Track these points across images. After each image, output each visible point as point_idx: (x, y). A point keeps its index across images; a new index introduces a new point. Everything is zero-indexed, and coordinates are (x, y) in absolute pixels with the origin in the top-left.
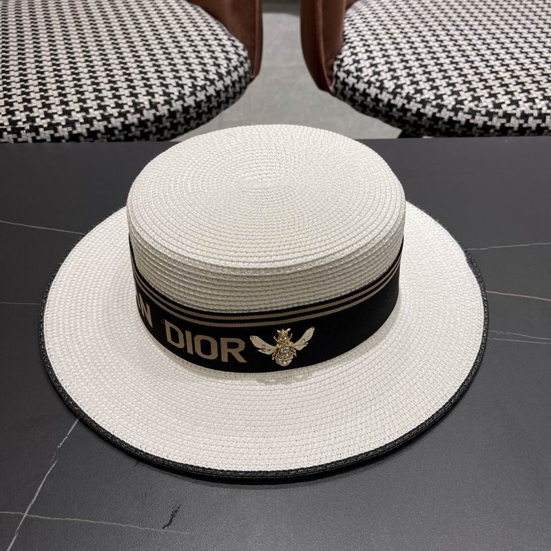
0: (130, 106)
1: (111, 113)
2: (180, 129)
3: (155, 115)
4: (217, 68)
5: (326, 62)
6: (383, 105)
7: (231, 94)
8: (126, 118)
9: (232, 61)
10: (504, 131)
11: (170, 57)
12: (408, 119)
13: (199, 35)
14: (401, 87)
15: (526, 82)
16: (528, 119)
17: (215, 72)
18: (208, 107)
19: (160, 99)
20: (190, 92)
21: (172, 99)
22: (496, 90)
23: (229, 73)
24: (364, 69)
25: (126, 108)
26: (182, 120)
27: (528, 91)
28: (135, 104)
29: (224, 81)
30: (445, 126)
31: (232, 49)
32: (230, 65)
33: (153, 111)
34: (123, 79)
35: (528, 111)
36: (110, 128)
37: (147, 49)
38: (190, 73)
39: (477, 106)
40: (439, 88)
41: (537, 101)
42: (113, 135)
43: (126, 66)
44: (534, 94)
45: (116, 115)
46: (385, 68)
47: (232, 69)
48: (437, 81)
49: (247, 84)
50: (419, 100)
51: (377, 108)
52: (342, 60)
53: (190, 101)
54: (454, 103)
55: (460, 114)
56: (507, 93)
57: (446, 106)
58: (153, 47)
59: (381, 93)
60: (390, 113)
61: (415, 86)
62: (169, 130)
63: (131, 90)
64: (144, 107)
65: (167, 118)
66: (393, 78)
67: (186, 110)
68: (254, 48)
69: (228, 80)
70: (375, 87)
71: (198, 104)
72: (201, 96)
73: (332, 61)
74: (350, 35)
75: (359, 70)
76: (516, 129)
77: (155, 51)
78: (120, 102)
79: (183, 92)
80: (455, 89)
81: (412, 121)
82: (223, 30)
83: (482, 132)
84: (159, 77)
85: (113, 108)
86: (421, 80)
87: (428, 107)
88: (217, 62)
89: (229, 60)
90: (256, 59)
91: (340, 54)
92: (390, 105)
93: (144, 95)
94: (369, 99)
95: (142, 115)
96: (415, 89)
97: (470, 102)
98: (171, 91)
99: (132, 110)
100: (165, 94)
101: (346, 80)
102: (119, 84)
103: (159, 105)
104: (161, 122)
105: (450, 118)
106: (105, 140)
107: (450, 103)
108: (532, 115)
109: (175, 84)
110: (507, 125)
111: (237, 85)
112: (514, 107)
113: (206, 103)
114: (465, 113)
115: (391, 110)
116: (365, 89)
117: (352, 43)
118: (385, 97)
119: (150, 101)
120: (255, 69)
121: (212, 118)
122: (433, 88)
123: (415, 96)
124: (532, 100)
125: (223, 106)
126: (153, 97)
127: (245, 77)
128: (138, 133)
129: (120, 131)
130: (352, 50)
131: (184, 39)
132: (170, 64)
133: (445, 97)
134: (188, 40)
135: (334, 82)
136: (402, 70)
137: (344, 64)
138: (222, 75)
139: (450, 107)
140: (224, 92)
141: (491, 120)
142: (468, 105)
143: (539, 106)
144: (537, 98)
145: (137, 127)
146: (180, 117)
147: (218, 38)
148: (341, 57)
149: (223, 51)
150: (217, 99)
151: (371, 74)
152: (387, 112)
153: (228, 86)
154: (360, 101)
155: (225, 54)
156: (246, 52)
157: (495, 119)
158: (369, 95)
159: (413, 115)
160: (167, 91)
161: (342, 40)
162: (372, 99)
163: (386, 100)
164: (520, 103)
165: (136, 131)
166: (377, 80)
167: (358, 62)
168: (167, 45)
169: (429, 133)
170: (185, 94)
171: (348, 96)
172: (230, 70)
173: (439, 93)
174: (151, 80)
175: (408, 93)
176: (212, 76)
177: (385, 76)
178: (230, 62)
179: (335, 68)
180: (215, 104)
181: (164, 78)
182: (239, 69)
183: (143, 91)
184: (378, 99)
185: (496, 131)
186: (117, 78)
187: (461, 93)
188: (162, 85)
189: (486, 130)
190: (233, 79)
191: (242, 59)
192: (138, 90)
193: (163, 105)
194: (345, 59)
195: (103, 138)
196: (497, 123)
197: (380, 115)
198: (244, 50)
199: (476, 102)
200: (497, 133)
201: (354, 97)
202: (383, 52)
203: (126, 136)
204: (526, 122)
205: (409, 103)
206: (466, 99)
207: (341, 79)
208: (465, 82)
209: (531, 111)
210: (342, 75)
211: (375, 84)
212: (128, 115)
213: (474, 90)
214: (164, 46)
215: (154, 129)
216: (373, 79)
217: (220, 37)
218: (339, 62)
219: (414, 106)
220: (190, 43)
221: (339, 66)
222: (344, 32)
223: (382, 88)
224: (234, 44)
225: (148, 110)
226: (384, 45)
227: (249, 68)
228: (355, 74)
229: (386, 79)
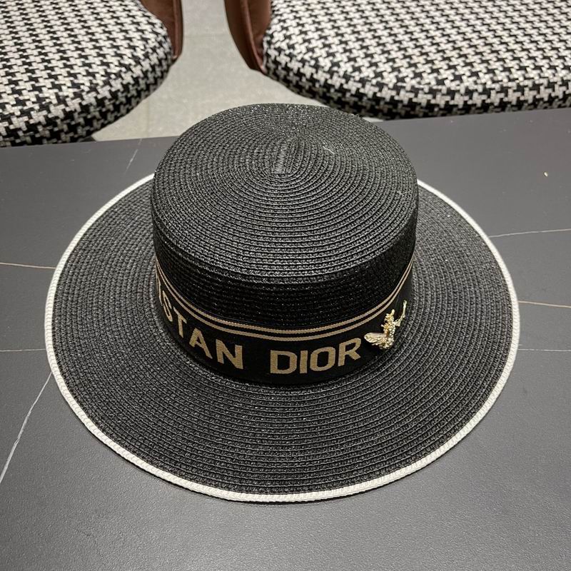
0: (33, 103)
1: (11, 112)
2: (95, 124)
3: (64, 110)
4: (132, 51)
5: (254, 39)
6: (320, 86)
7: (151, 80)
8: (30, 117)
9: (149, 42)
10: (448, 110)
11: (76, 40)
12: (347, 100)
13: (109, 11)
14: (337, 64)
15: (469, 54)
16: (472, 95)
17: (130, 56)
18: (126, 97)
19: (68, 92)
20: (104, 81)
21: (83, 91)
22: (438, 64)
23: (147, 56)
24: (296, 46)
25: (29, 105)
26: (97, 114)
27: (471, 64)
28: (39, 100)
29: (141, 65)
30: (387, 106)
31: (148, 28)
32: (147, 46)
33: (62, 106)
34: (22, 69)
35: (472, 87)
36: (13, 130)
37: (49, 32)
38: (101, 58)
39: (419, 83)
40: (379, 64)
41: (481, 74)
42: (18, 137)
43: (25, 54)
44: (478, 67)
45: (18, 113)
46: (319, 43)
47: (150, 51)
48: (375, 56)
49: (169, 66)
50: (357, 78)
51: (314, 89)
52: (272, 36)
53: (104, 92)
54: (395, 81)
55: (402, 92)
56: (450, 67)
57: (387, 85)
58: (56, 28)
59: (317, 72)
60: (328, 95)
61: (352, 63)
62: (83, 127)
63: (33, 83)
64: (51, 103)
65: (79, 114)
66: (329, 55)
67: (100, 102)
68: (173, 23)
69: (146, 65)
70: (310, 66)
71: (114, 95)
72: (117, 85)
73: (261, 36)
74: (279, 6)
75: (291, 47)
76: (461, 107)
77: (59, 34)
78: (21, 98)
79: (94, 82)
80: (396, 65)
81: (352, 103)
82: (136, 5)
83: (427, 111)
84: (66, 66)
85: (13, 106)
86: (359, 57)
87: (368, 86)
88: (132, 44)
89: (146, 40)
90: (177, 37)
91: (270, 29)
92: (327, 86)
93: (49, 89)
94: (304, 80)
95: (49, 112)
96: (353, 66)
97: (412, 79)
98: (81, 82)
99: (37, 107)
100: (75, 85)
101: (278, 59)
102: (19, 76)
103: (67, 99)
104: (73, 119)
105: (392, 97)
106: (9, 144)
107: (391, 81)
108: (476, 90)
109: (85, 73)
110: (452, 103)
111: (158, 69)
112: (458, 82)
113: (123, 93)
114: (407, 92)
115: (329, 91)
116: (299, 69)
117: (281, 15)
118: (321, 77)
119: (56, 94)
120: (177, 48)
121: (132, 108)
122: (372, 65)
123: (353, 75)
124: (475, 74)
125: (143, 94)
126: (60, 90)
127: (166, 59)
128: (47, 132)
129: (24, 132)
130: (282, 24)
131: (92, 18)
132: (77, 49)
133: (384, 74)
134: (96, 19)
135: (265, 61)
136: (337, 45)
137: (274, 41)
138: (140, 59)
139: (391, 85)
140: (143, 79)
141: (434, 97)
142: (409, 83)
143: (483, 81)
144: (480, 71)
145: (44, 126)
146: (94, 111)
147: (131, 14)
148: (270, 32)
149: (138, 30)
150: (135, 87)
151: (304, 51)
152: (324, 93)
153: (147, 71)
154: (294, 82)
155: (140, 33)
156: (165, 29)
157: (439, 96)
158: (304, 75)
159: (352, 95)
160: (76, 81)
161: (270, 12)
162: (307, 80)
163: (322, 80)
164: (464, 78)
165: (44, 130)
166: (311, 58)
167: (289, 37)
168: (73, 26)
169: (372, 114)
170: (97, 84)
171: (282, 76)
172: (148, 52)
173: (378, 70)
174: (56, 69)
175: (346, 71)
176: (127, 61)
177: (320, 52)
178: (147, 43)
179: (265, 45)
180: (134, 93)
181: (71, 67)
182: (158, 51)
183: (48, 83)
184: (314, 79)
185: (440, 109)
186: (15, 69)
187: (402, 69)
188: (70, 75)
189: (430, 110)
190: (152, 63)
191: (160, 38)
192: (42, 82)
193: (72, 99)
194: (275, 34)
195: (5, 141)
196: (441, 100)
197: (317, 97)
198: (162, 28)
199: (418, 79)
200: (441, 112)
201: (288, 78)
202: (316, 25)
203: (32, 137)
204: (471, 98)
205: (347, 82)
206: (407, 76)
207: (273, 58)
208: (405, 57)
209: (476, 87)
210: (273, 53)
211: (309, 62)
212: (32, 113)
213: (415, 65)
214: (69, 27)
215: (65, 127)
216: (307, 57)
217: (133, 13)
218: (268, 38)
219: (353, 86)
220: (99, 22)
221: (269, 43)
222: (272, 2)
223: (317, 67)
224: (150, 21)
225: (55, 105)
226: (316, 16)
227: (170, 48)
228: (287, 52)
229: (321, 56)
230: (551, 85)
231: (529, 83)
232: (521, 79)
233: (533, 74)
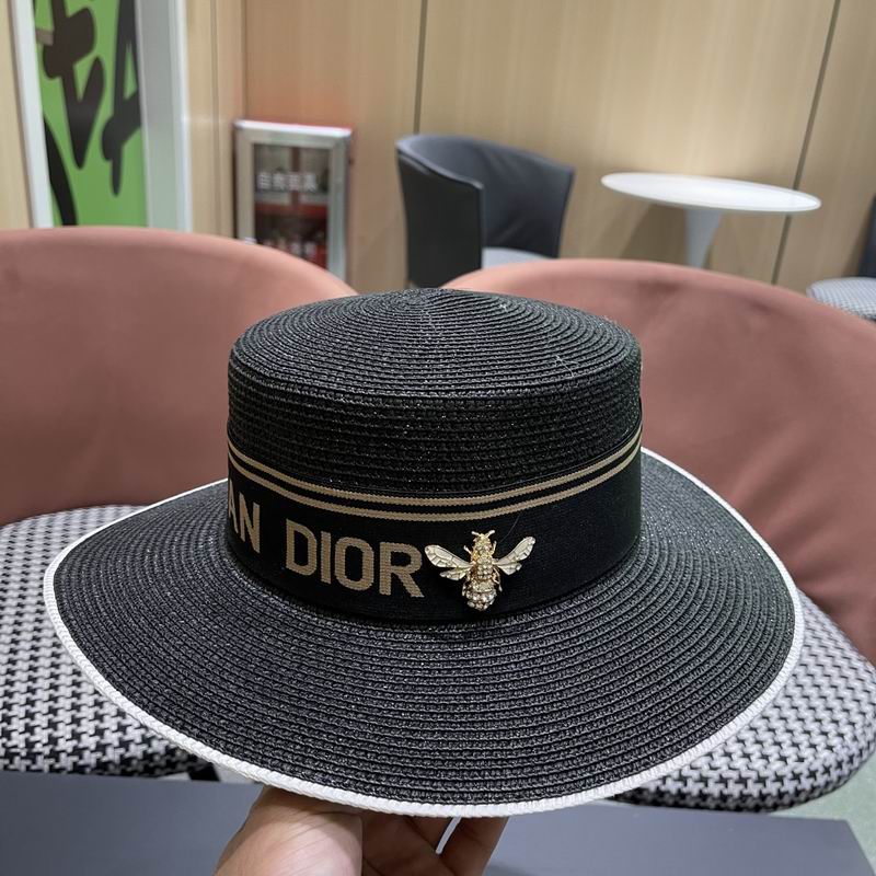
230: (761, 780)
231: (734, 775)
232: (725, 768)
233: (740, 763)
